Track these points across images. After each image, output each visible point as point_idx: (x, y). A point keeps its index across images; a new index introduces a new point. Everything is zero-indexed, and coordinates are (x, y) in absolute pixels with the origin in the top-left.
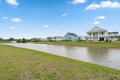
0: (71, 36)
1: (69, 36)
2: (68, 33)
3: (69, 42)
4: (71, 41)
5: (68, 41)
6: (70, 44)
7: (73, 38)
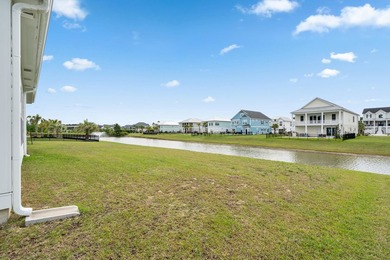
0: (251, 121)
1: (245, 121)
2: (242, 112)
3: (243, 137)
4: (250, 133)
5: (241, 133)
6: (247, 143)
7: (256, 126)
